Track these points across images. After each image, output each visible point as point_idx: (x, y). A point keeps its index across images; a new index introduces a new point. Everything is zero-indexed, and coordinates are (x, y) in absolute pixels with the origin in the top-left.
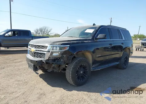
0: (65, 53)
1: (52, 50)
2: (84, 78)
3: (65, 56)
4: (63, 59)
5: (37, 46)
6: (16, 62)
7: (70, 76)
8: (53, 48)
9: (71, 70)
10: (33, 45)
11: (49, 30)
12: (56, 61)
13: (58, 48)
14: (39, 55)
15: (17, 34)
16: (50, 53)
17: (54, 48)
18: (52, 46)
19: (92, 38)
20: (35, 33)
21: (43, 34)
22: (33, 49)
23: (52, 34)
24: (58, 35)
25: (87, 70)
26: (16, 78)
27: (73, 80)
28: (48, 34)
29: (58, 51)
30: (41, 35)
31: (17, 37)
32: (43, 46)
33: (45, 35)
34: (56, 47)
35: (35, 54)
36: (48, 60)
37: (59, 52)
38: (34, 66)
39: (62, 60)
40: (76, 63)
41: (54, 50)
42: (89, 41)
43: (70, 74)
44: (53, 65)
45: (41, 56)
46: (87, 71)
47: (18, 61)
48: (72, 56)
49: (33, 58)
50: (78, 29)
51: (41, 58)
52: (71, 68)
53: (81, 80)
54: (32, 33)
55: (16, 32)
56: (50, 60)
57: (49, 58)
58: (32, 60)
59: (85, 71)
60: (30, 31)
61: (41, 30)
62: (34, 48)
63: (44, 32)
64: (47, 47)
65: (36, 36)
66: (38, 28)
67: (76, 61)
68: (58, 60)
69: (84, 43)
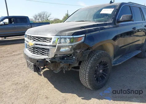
0: (79, 46)
1: (59, 43)
2: (104, 78)
3: (78, 52)
4: (76, 56)
5: (37, 37)
6: (14, 55)
7: (87, 78)
8: (60, 40)
9: (88, 70)
10: (30, 36)
11: (48, 15)
12: (65, 58)
13: (68, 40)
14: (40, 51)
15: (13, 21)
16: (56, 48)
17: (62, 40)
18: (59, 37)
19: (113, 21)
20: (34, 19)
21: (42, 19)
22: (31, 43)
23: (51, 19)
24: (58, 19)
25: (107, 67)
26: (13, 80)
27: (90, 84)
28: (47, 19)
29: (67, 44)
30: (40, 21)
31: (13, 25)
32: (45, 38)
33: (44, 21)
34: (65, 38)
35: (35, 49)
36: (54, 58)
37: (69, 46)
38: (35, 66)
39: (74, 57)
40: (94, 60)
41: (62, 44)
42: (111, 26)
43: (87, 76)
44: (62, 65)
45: (43, 52)
46: (108, 69)
47: (17, 53)
48: (88, 50)
49: (32, 55)
50: (90, 9)
51: (43, 55)
52: (88, 68)
53: (100, 81)
54: (31, 19)
55: (12, 19)
56: (56, 59)
57: (56, 55)
58: (31, 58)
59: (105, 68)
60: (28, 17)
61: (40, 16)
62: (32, 40)
63: (43, 17)
64: (51, 39)
65: (35, 22)
66: (37, 14)
67: (94, 57)
68: (69, 56)
69: (105, 29)
